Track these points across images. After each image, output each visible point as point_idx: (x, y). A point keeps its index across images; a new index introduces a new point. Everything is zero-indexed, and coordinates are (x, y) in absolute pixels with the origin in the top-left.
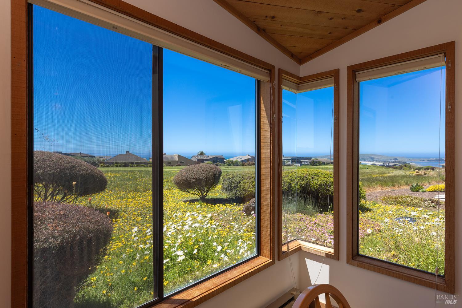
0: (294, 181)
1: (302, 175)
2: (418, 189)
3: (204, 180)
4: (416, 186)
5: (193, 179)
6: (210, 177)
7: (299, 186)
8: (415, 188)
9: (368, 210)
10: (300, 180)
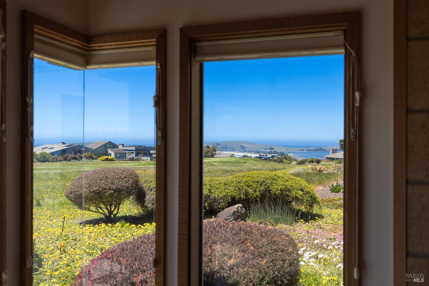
0: (252, 187)
1: (261, 180)
2: (338, 190)
3: (124, 191)
4: (336, 186)
5: (109, 189)
6: (131, 186)
7: (258, 193)
8: (335, 189)
9: (321, 217)
10: (258, 186)
